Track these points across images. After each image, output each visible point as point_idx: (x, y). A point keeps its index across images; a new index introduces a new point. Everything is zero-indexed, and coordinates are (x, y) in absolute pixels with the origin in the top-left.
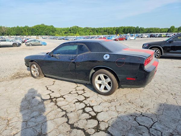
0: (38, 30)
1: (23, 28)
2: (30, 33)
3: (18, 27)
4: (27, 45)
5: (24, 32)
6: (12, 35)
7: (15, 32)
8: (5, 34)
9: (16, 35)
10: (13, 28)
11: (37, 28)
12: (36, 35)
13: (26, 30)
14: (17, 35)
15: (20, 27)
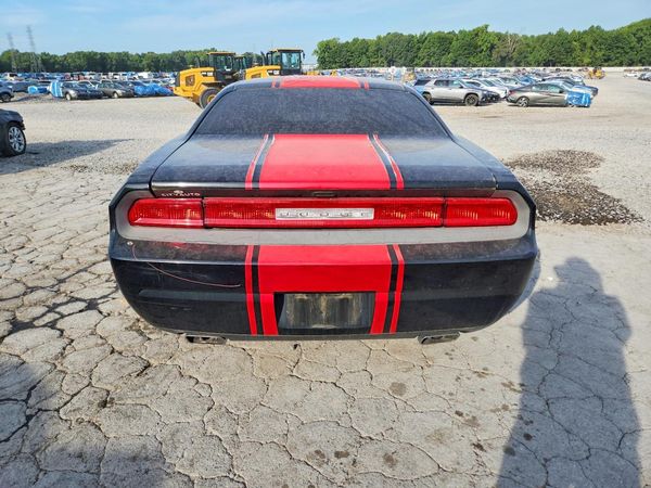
0: (640, 40)
1: (579, 37)
2: (599, 54)
3: (561, 33)
4: (512, 101)
5: (578, 52)
6: (530, 65)
7: (543, 54)
8: (510, 59)
9: (545, 65)
10: (542, 40)
11: (640, 34)
12: (621, 65)
13: (589, 45)
14: (547, 64)
15: (570, 32)
